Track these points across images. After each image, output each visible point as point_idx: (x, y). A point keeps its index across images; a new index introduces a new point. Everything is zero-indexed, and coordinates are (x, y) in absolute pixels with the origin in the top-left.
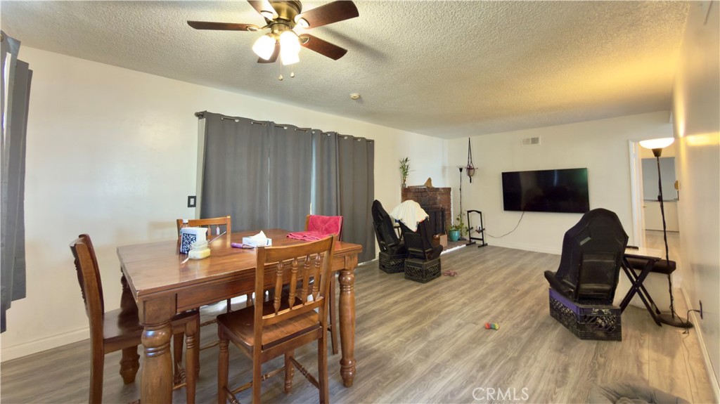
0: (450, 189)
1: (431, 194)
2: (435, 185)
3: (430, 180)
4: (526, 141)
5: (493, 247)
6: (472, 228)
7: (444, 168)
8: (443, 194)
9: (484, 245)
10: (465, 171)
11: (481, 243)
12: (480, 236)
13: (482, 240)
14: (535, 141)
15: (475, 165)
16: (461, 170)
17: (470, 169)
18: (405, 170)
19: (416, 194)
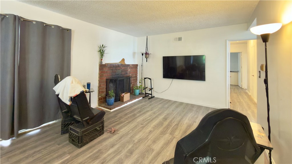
0: (137, 65)
1: (123, 68)
2: (127, 62)
3: (123, 60)
4: (175, 39)
5: (157, 98)
6: (147, 88)
7: (134, 54)
8: (132, 68)
9: (152, 97)
10: (144, 55)
11: (151, 96)
12: (150, 92)
13: (151, 94)
14: (180, 39)
15: (149, 52)
16: (143, 54)
17: (146, 54)
18: (102, 53)
19: (111, 68)
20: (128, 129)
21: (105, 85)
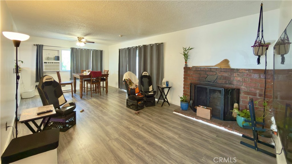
1: (220, 74)
3: (226, 61)
19: (198, 72)
20: (139, 119)
21: (190, 88)
